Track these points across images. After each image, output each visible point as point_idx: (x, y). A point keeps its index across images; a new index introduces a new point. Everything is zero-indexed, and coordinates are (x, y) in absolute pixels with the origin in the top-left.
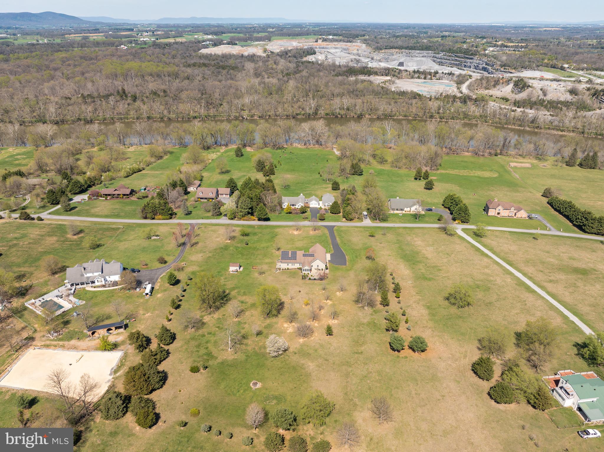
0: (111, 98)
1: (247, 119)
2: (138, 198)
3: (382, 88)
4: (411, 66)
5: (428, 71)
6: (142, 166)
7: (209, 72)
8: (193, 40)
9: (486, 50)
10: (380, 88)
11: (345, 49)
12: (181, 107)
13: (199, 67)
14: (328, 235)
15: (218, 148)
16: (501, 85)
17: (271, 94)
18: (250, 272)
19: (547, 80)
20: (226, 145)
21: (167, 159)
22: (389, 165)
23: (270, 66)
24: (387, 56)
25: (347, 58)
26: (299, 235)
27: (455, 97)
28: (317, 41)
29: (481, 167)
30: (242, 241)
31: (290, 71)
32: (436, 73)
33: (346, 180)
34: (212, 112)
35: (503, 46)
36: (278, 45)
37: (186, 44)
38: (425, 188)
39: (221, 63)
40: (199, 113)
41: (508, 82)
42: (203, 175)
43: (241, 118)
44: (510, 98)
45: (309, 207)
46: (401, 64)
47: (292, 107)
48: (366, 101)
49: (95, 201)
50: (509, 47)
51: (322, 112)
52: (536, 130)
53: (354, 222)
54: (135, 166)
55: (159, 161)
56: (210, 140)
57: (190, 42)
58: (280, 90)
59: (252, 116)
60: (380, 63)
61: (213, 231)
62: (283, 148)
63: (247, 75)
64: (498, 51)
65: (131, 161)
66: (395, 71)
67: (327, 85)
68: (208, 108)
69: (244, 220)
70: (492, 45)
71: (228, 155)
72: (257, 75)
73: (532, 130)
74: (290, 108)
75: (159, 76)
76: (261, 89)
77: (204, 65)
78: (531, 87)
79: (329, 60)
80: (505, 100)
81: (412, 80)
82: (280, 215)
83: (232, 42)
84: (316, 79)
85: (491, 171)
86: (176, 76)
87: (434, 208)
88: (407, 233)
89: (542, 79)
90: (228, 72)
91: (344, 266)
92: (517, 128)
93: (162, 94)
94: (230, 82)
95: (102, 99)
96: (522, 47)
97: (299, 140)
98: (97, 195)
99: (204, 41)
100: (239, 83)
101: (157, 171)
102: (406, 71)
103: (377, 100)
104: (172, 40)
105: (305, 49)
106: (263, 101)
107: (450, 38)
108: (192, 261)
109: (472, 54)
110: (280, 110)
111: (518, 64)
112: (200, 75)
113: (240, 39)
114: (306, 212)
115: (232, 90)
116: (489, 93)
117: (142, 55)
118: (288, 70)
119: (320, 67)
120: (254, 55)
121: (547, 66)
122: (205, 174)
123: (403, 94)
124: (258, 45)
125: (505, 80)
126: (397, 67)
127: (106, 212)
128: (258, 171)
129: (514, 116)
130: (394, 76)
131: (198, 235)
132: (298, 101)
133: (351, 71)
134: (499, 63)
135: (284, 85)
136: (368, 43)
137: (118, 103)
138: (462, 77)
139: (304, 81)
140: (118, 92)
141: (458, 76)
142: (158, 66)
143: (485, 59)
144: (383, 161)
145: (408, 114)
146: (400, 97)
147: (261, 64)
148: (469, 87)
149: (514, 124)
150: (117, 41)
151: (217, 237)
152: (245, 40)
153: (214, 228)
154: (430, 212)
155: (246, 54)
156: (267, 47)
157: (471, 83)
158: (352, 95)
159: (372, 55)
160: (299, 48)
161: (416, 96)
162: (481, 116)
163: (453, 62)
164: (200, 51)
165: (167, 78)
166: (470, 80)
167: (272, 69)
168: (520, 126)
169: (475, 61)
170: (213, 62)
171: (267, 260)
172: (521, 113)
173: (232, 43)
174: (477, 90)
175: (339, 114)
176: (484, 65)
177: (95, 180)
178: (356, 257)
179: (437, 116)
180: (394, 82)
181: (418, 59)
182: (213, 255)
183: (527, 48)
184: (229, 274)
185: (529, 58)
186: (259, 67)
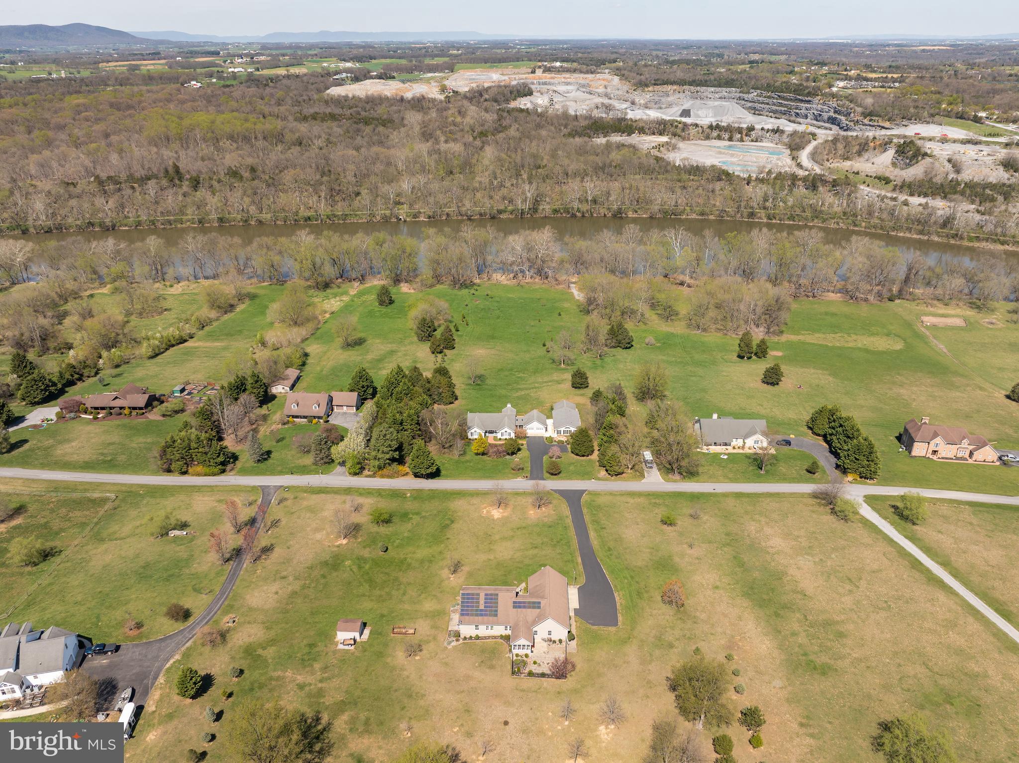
0: (152, 183)
1: (405, 221)
2: (164, 416)
3: (657, 159)
4: (704, 116)
5: (736, 125)
6: (188, 329)
7: (339, 131)
8: (320, 70)
9: (833, 86)
10: (652, 161)
11: (583, 86)
12: (283, 199)
13: (323, 120)
14: (569, 521)
15: (346, 286)
16: (871, 151)
17: (451, 173)
18: (386, 645)
19: (955, 141)
20: (362, 279)
21: (242, 312)
22: (683, 323)
23: (451, 119)
24: (657, 98)
25: (587, 102)
26: (504, 521)
27: (794, 178)
28: (533, 72)
29: (866, 327)
30: (373, 540)
31: (486, 127)
32: (751, 129)
33: (598, 362)
34: (340, 208)
35: (859, 78)
36: (466, 79)
37: (305, 78)
38: (763, 382)
39: (363, 113)
40: (316, 211)
41: (885, 145)
42: (308, 350)
43: (394, 220)
44: (892, 178)
45: (525, 437)
46: (686, 113)
47: (491, 197)
48: (627, 185)
49: (70, 424)
50: (871, 80)
51: (546, 208)
52: (952, 242)
53: (625, 480)
54: (173, 332)
55: (226, 317)
56: (329, 271)
57: (314, 75)
58: (467, 166)
59: (415, 216)
60: (648, 112)
61: (311, 510)
62: (473, 284)
63: (408, 135)
64: (853, 88)
65: (170, 316)
66: (676, 127)
67: (554, 155)
68: (334, 200)
69: (382, 476)
70: (841, 77)
71: (364, 302)
72: (427, 135)
73: (945, 240)
74: (486, 200)
75: (246, 139)
76: (433, 164)
77: (333, 117)
78: (930, 156)
79: (557, 106)
80: (884, 180)
81: (707, 142)
82: (463, 459)
83: (386, 74)
84: (534, 144)
85: (888, 335)
86: (279, 137)
87: (792, 436)
88: (747, 513)
89: (944, 140)
90: (374, 130)
91: (612, 629)
92: (915, 236)
93: (246, 175)
94: (375, 149)
95: (136, 185)
96: (894, 80)
97: (504, 268)
98: (78, 408)
99: (337, 73)
100: (392, 151)
101: (217, 340)
102: (696, 125)
103: (649, 183)
104: (282, 71)
105: (513, 87)
106: (435, 186)
107: (765, 65)
108: (251, 609)
109: (809, 94)
110: (468, 204)
111: (896, 112)
112: (323, 135)
113: (400, 69)
114: (519, 450)
115: (379, 167)
116: (852, 166)
117: (223, 99)
118: (483, 125)
119: (541, 119)
120: (423, 97)
121: (948, 114)
122: (313, 349)
123: (696, 170)
124: (432, 78)
125: (878, 143)
126: (679, 119)
127: (88, 454)
128: (421, 339)
129: (909, 215)
130: (675, 135)
131: (275, 523)
132: (502, 185)
133: (597, 127)
134: (859, 110)
135: (476, 156)
136: (623, 75)
137: (166, 192)
138: (800, 137)
139: (512, 146)
140: (167, 171)
141: (791, 135)
142: (246, 120)
143: (833, 103)
144: (669, 314)
145: (707, 210)
146: (692, 177)
147: (433, 114)
148: (813, 156)
149: (909, 229)
150: (184, 73)
151: (317, 530)
152: (410, 71)
153: (314, 499)
154: (786, 448)
155: (409, 95)
156: (446, 83)
157: (816, 148)
158: (601, 173)
159: (631, 97)
160: (502, 84)
161: (722, 175)
162: (845, 213)
163: (774, 108)
164: (328, 91)
165: (260, 143)
166: (814, 144)
167: (454, 124)
168: (921, 232)
169: (814, 106)
170: (349, 112)
171: (429, 605)
172: (921, 208)
173: (385, 76)
174: (828, 160)
175: (578, 210)
176: (832, 114)
177: (84, 368)
178: (639, 594)
179: (762, 213)
180: (674, 148)
181: (716, 103)
182: (304, 587)
183: (903, 81)
184: (335, 652)
185: (915, 101)
186: (430, 121)
